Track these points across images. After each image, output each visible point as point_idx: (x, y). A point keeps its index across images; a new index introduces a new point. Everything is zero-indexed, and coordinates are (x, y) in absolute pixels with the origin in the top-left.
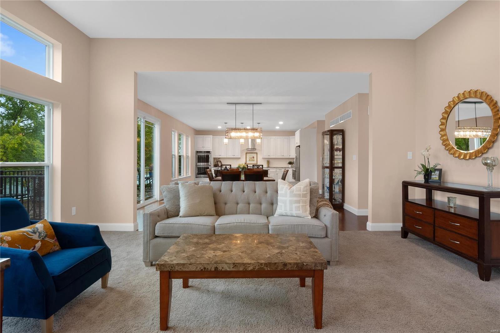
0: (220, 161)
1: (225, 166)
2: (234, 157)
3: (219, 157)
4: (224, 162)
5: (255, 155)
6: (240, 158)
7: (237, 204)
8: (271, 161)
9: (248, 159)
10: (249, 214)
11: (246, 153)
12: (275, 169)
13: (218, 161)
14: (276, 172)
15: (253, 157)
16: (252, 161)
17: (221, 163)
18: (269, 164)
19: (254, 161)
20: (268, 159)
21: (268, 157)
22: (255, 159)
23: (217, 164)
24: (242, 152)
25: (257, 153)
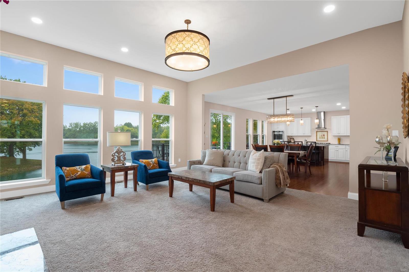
0: (293, 138)
1: (297, 143)
2: (305, 135)
3: (291, 135)
4: (296, 140)
5: (325, 133)
6: (311, 136)
7: (235, 162)
8: (342, 138)
9: (318, 137)
10: (233, 167)
11: (317, 132)
12: (345, 145)
13: (291, 138)
14: (345, 148)
15: (324, 135)
16: (323, 138)
17: (294, 140)
18: (340, 141)
19: (324, 138)
20: (339, 137)
21: (338, 135)
22: (326, 137)
23: (290, 140)
24: (312, 130)
25: (327, 131)
